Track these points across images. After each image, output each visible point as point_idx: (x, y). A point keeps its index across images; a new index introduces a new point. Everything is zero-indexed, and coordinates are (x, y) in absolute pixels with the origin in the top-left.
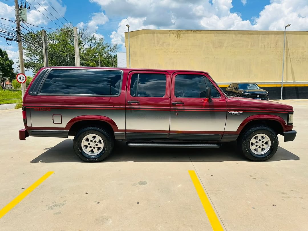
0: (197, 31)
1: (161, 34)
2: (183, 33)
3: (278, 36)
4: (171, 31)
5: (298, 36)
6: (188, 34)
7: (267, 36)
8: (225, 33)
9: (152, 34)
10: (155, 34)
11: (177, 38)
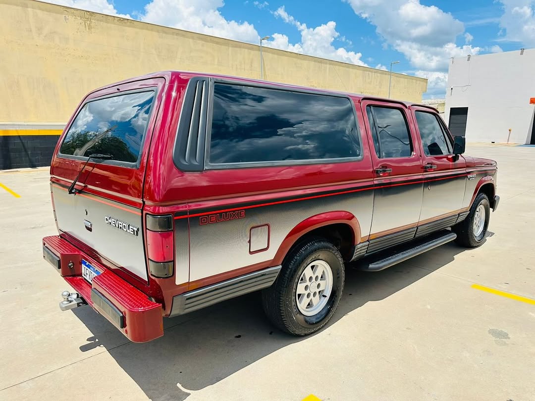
0: (126, 21)
1: (45, 12)
2: (98, 20)
3: (252, 52)
4: (68, 10)
5: (276, 56)
6: (107, 22)
7: (238, 49)
8: (177, 34)
9: (20, 8)
10: (30, 9)
11: (84, 27)
